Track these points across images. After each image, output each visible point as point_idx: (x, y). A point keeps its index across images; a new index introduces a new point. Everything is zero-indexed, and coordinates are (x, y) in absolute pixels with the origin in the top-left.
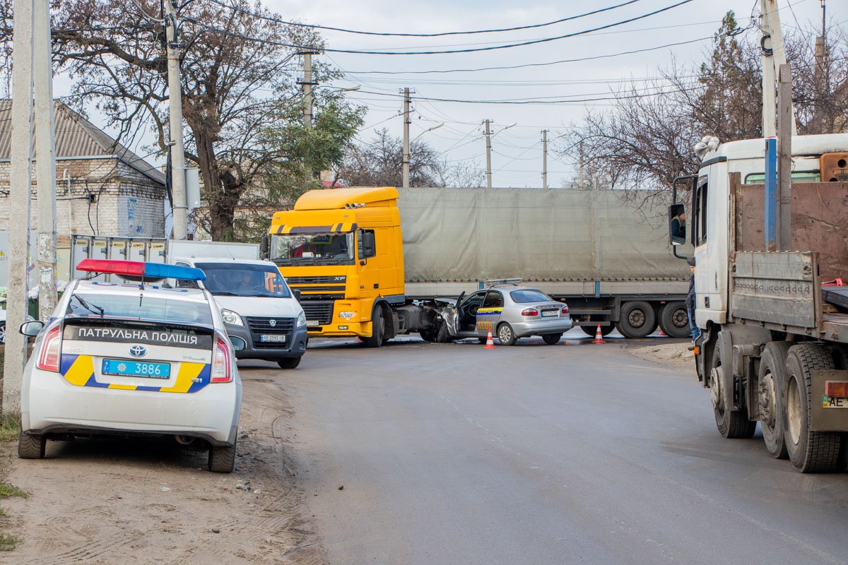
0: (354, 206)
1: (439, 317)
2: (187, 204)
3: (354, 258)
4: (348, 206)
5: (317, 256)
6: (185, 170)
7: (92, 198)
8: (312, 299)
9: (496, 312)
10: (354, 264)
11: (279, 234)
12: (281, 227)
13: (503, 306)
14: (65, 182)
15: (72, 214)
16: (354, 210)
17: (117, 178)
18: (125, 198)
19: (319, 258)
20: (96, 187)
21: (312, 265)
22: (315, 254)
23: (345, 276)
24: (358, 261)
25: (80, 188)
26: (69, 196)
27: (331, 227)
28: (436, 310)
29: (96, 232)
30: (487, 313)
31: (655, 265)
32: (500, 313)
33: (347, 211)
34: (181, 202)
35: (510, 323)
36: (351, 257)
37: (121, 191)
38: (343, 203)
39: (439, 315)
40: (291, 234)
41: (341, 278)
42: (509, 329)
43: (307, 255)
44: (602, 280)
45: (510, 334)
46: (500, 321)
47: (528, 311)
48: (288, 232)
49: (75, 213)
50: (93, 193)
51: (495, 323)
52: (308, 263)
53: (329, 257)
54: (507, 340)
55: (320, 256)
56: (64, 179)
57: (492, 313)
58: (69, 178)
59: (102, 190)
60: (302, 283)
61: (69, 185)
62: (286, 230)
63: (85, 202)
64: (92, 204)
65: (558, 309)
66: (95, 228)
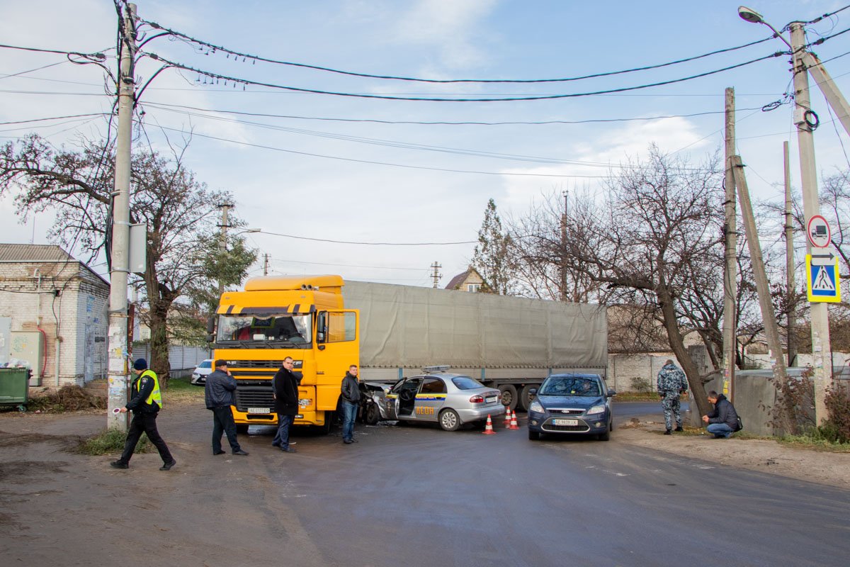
0: (310, 287)
1: (369, 400)
2: (129, 268)
3: (312, 341)
4: (305, 287)
5: (270, 338)
6: (130, 227)
7: (57, 293)
8: (262, 385)
9: (439, 398)
10: (311, 348)
11: (229, 314)
12: (231, 308)
13: (446, 392)
14: (36, 280)
15: (40, 305)
16: (309, 292)
17: (79, 278)
18: (85, 295)
19: (272, 341)
20: (61, 284)
21: (264, 348)
22: (267, 336)
23: (302, 361)
24: (315, 345)
25: (48, 285)
26: (39, 290)
27: (287, 308)
28: (366, 394)
29: (58, 320)
30: (428, 399)
31: (519, 355)
32: (444, 399)
33: (304, 292)
34: (122, 263)
35: (457, 410)
36: (309, 340)
37: (81, 289)
38: (299, 285)
39: (368, 398)
40: (241, 315)
41: (297, 363)
42: (453, 415)
43: (257, 337)
44: (486, 367)
45: (455, 420)
46: (443, 407)
47: (475, 398)
48: (239, 313)
49: (44, 305)
50: (58, 289)
51: (439, 408)
52: (259, 345)
53: (283, 340)
54: (452, 426)
55: (273, 338)
56: (34, 276)
57: (434, 399)
58: (39, 277)
59: (65, 287)
60: (253, 367)
61: (39, 282)
62: (236, 310)
63: (52, 295)
64: (57, 298)
65: (494, 396)
66: (58, 317)
